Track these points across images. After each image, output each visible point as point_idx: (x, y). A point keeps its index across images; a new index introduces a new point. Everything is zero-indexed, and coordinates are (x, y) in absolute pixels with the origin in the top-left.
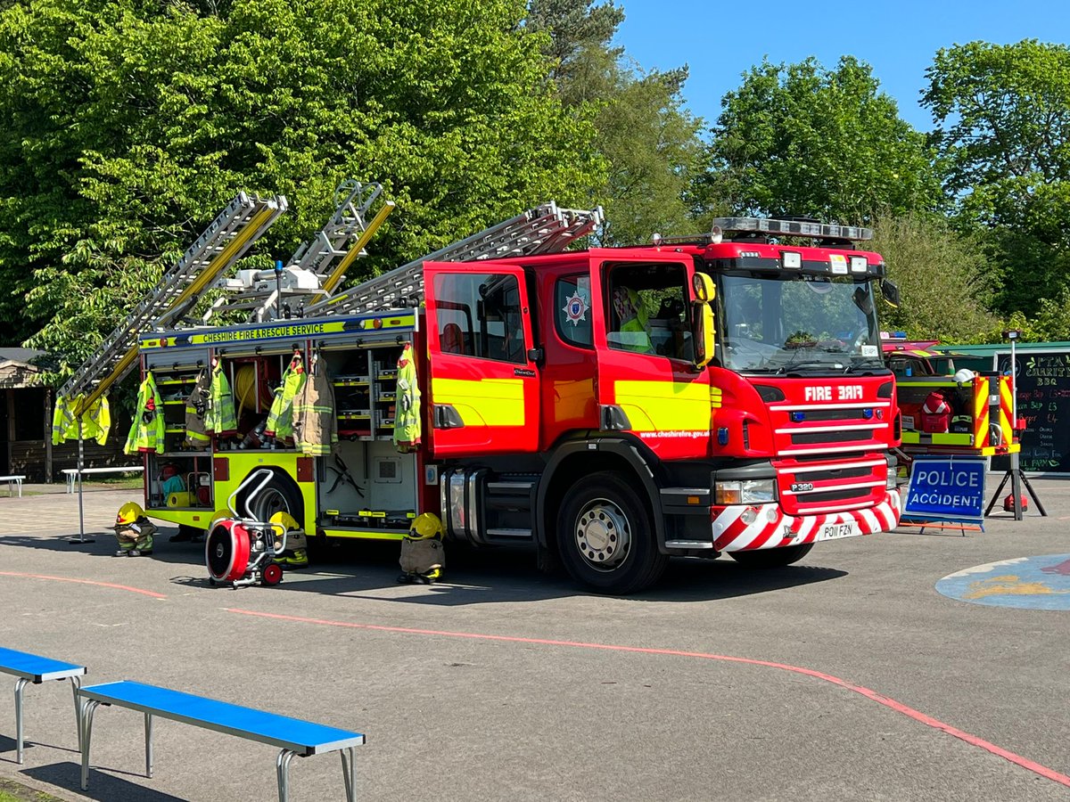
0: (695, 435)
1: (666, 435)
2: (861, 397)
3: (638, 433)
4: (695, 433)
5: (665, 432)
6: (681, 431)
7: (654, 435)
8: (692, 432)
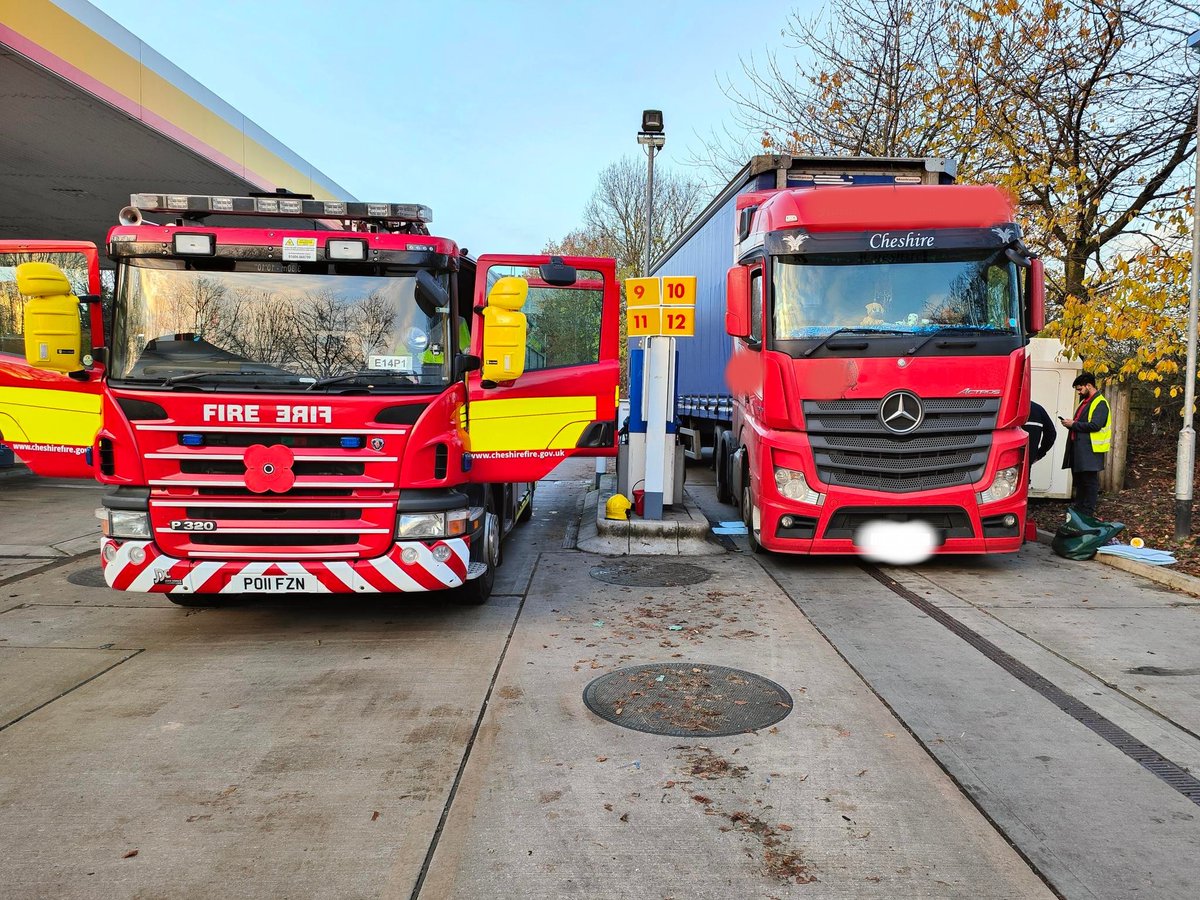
0: (78, 452)
1: (41, 448)
2: (328, 420)
3: (11, 444)
4: (78, 450)
5: (39, 445)
6: (60, 446)
7: (28, 447)
8: (75, 447)
